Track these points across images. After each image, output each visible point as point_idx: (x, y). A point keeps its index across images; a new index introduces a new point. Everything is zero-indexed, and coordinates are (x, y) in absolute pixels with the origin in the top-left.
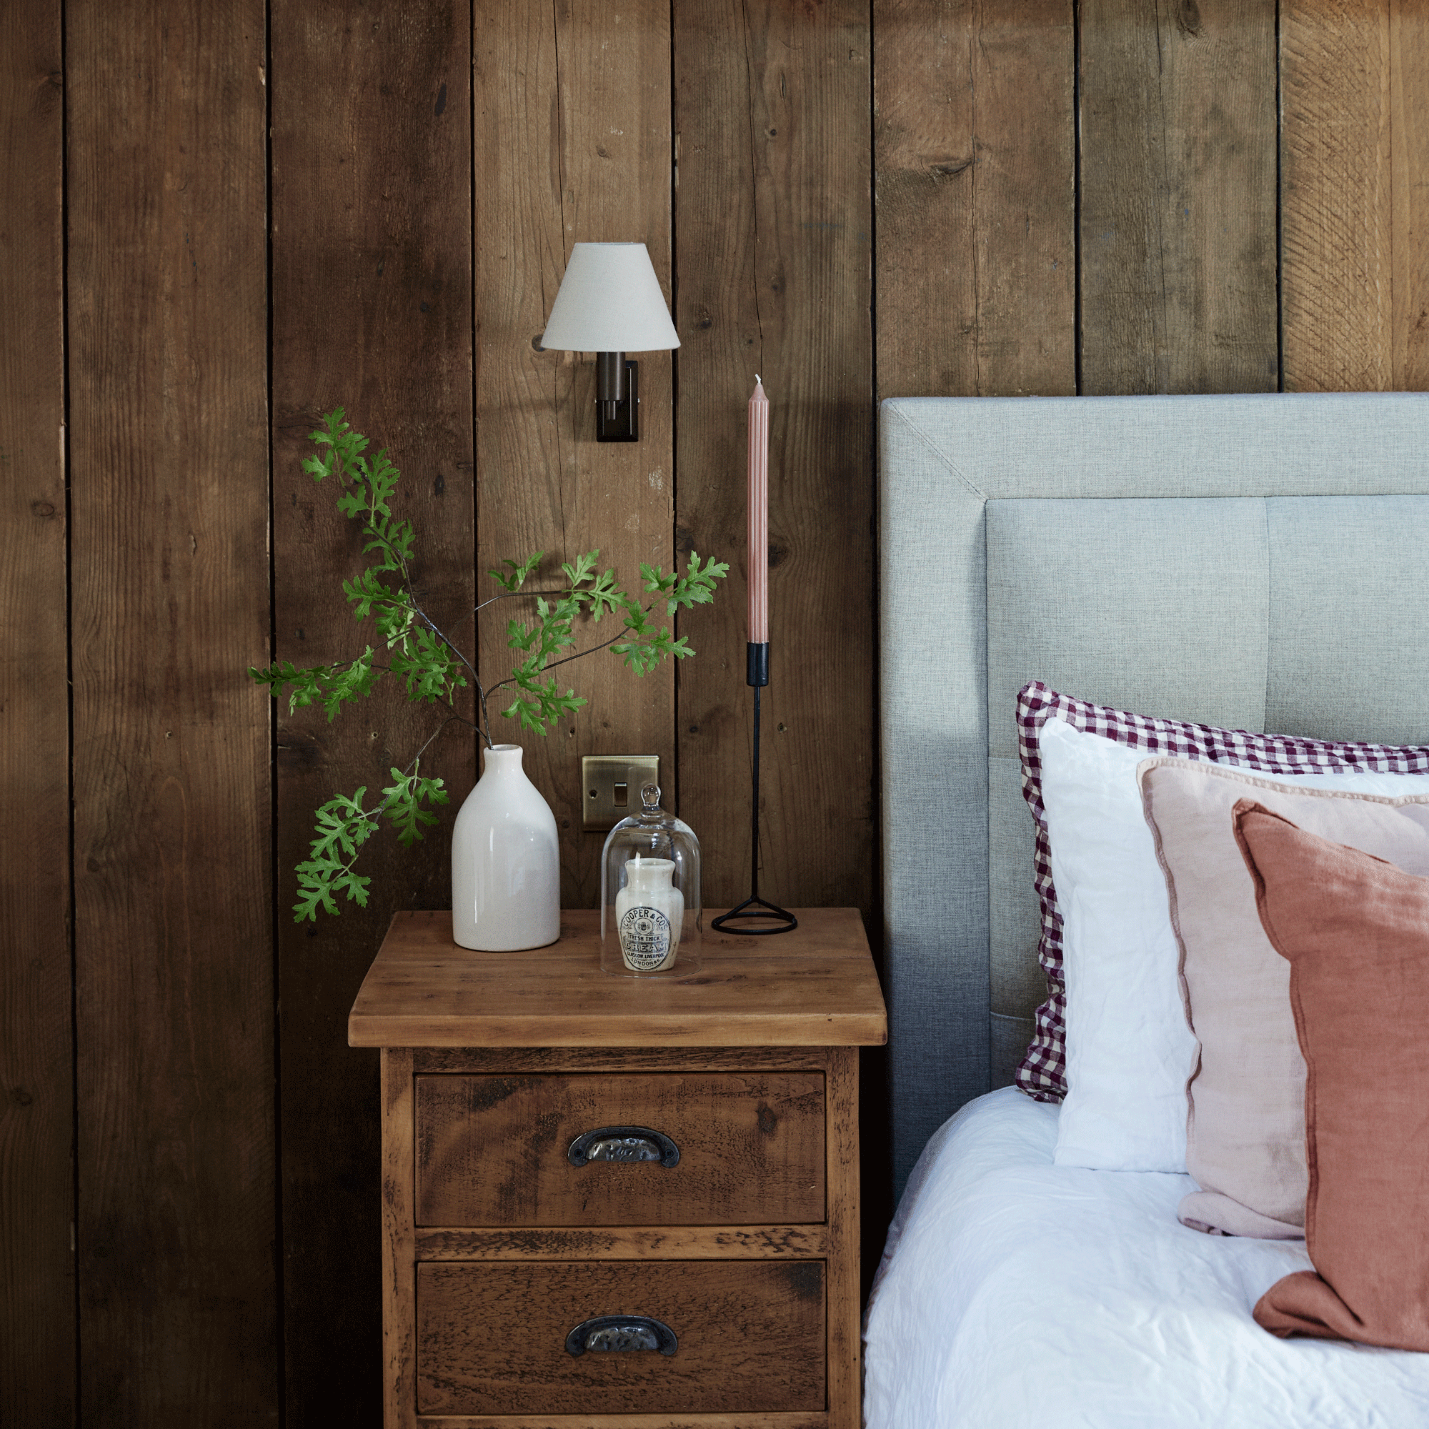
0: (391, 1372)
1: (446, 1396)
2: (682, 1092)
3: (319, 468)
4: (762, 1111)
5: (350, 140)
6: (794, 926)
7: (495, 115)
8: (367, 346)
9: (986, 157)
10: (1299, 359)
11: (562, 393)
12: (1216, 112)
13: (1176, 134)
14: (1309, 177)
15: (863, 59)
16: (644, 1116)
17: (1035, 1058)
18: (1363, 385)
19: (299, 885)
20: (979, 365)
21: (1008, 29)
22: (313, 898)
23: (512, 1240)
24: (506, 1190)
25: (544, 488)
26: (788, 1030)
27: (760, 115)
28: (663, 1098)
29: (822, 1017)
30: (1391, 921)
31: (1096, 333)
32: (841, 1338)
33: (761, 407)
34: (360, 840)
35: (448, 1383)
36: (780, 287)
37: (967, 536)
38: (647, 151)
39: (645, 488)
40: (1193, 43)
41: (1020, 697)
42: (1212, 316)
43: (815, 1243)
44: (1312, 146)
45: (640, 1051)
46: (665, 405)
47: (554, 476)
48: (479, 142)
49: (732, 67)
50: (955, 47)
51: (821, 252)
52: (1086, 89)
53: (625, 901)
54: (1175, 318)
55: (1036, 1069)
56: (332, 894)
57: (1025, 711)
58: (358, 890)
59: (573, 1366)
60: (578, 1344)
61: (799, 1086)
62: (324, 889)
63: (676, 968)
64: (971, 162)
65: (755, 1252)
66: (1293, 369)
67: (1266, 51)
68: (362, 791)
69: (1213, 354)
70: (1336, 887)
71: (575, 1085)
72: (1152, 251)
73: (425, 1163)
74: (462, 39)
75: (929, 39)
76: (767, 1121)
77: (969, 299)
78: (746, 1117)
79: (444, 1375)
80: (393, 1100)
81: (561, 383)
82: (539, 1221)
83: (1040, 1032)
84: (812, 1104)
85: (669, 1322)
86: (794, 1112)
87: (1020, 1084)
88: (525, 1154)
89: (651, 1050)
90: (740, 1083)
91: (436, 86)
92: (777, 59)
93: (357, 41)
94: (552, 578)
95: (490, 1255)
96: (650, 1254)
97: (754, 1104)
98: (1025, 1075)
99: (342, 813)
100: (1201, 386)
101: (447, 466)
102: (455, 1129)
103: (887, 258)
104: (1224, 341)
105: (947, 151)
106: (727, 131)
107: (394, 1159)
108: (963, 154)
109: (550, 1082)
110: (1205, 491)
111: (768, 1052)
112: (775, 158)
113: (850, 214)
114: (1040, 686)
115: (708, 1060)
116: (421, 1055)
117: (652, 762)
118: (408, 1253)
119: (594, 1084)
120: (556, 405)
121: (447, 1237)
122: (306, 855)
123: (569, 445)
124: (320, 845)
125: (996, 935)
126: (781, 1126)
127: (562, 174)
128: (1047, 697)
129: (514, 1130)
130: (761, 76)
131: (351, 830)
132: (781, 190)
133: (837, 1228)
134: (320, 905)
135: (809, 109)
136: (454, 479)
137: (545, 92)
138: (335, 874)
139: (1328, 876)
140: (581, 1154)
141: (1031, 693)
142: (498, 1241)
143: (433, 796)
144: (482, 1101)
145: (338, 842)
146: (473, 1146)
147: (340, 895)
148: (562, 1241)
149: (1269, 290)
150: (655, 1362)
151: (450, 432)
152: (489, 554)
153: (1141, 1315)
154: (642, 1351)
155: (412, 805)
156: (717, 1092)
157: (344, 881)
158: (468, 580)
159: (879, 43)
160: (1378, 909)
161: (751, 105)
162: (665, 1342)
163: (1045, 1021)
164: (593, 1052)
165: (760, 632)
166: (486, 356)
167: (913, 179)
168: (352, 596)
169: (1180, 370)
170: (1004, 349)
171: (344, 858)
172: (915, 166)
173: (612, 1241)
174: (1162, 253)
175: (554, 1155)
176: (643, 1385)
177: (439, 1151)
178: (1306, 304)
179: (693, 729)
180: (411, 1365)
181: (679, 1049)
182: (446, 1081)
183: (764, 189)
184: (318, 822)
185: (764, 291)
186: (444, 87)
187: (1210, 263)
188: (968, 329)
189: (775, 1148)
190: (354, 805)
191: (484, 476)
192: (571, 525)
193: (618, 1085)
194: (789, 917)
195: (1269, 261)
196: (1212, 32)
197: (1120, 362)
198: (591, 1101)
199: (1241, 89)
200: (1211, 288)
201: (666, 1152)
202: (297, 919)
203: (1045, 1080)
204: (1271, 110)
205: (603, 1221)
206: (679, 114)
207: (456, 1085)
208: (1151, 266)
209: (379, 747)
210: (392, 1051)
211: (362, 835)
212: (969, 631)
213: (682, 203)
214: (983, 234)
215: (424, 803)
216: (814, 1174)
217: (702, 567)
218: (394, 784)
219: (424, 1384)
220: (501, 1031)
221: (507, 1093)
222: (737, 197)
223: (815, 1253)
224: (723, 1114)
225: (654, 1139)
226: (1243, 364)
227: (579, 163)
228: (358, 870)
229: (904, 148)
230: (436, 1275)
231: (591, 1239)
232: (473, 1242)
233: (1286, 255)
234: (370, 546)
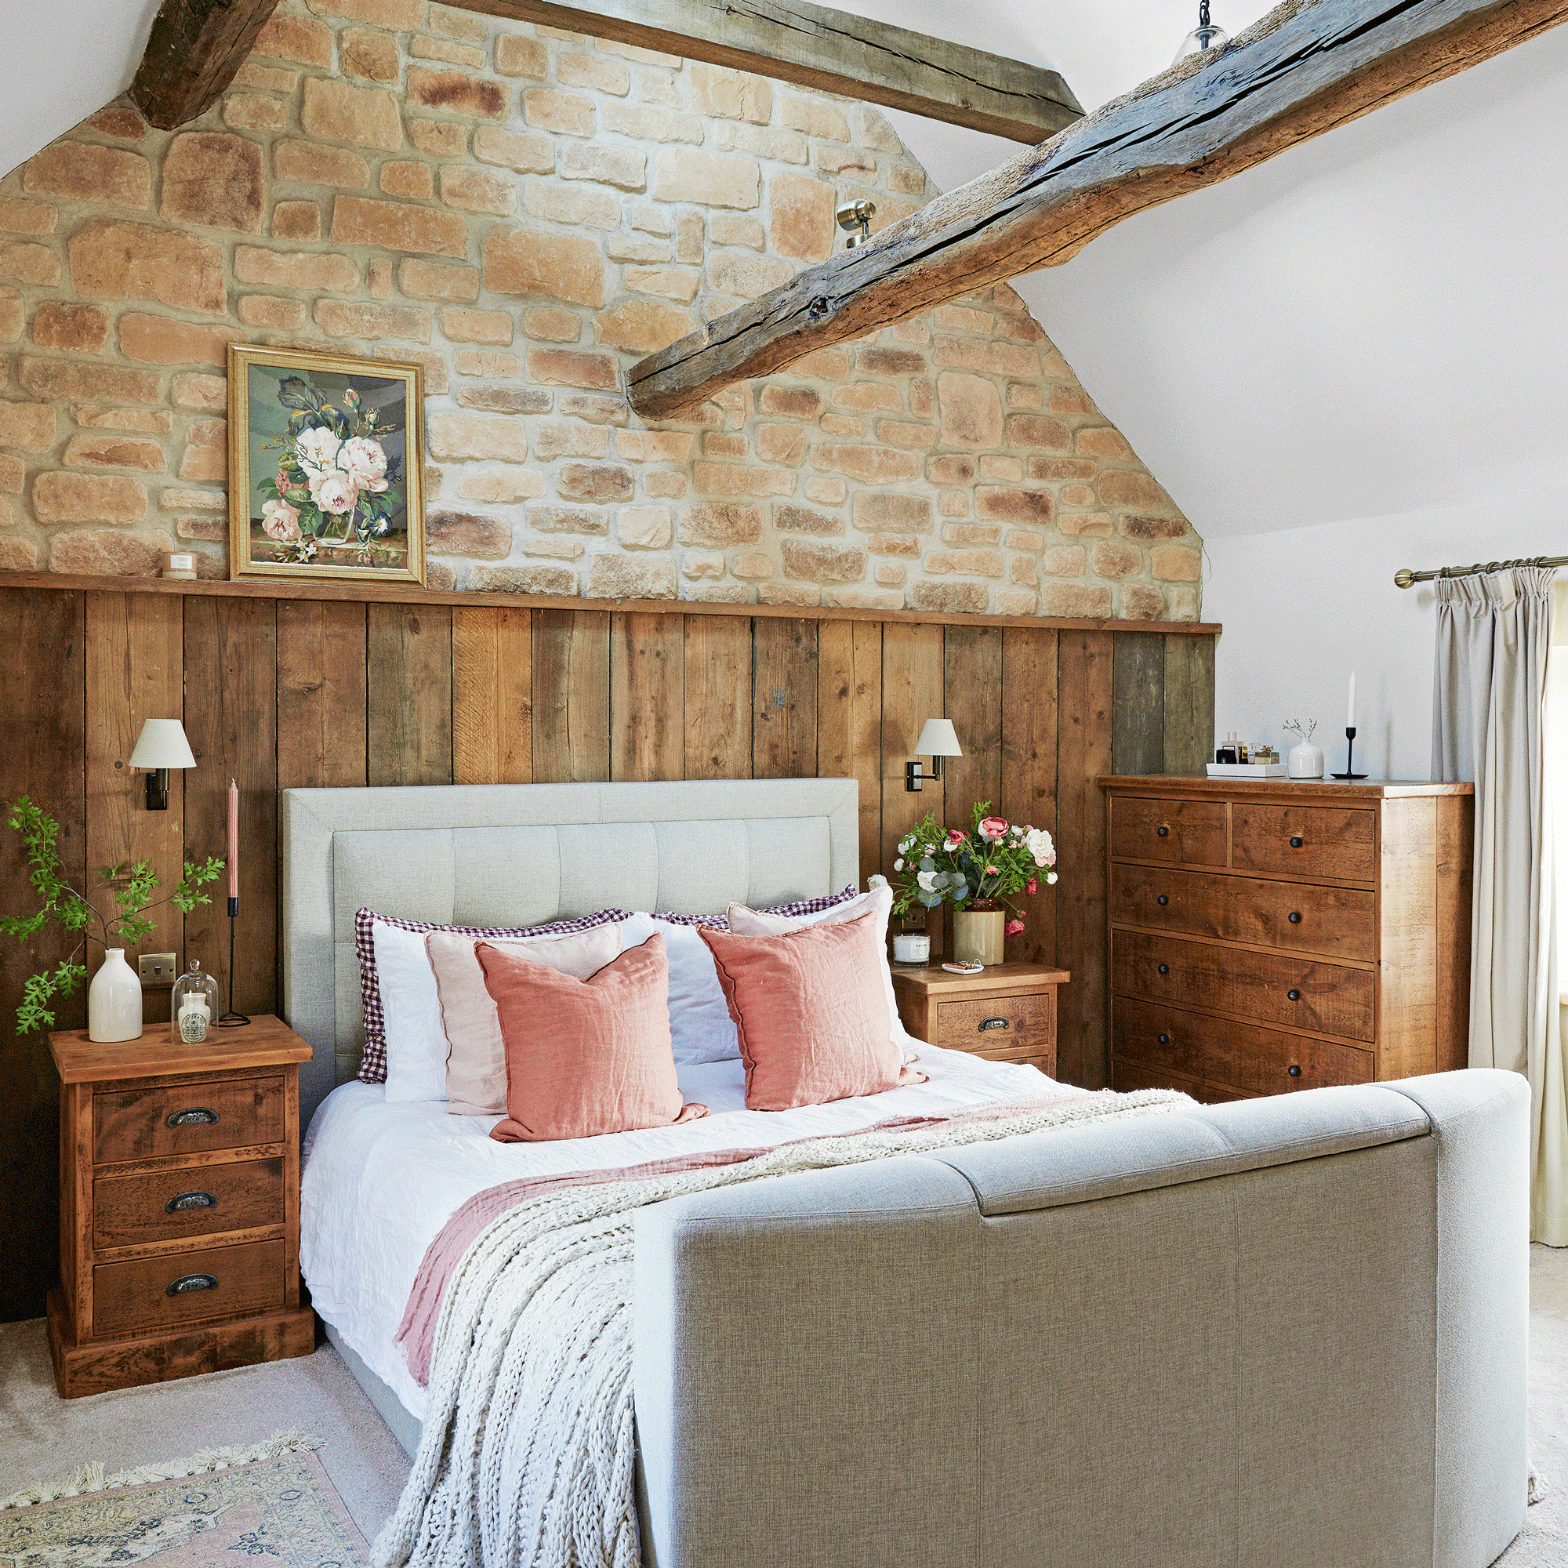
0: (81, 1232)
1: (108, 1239)
2: (220, 1091)
3: (15, 824)
4: (256, 1095)
5: (22, 669)
6: (249, 1022)
7: (97, 658)
8: (31, 766)
9: (327, 682)
10: (460, 771)
11: (129, 787)
12: (426, 666)
13: (409, 675)
14: (465, 695)
15: (273, 639)
16: (203, 1103)
17: (365, 1067)
18: (486, 782)
19: (19, 1018)
20: (324, 774)
21: (337, 628)
22: (27, 1024)
23: (140, 1165)
24: (138, 1143)
25: (120, 831)
26: (270, 1058)
27: (225, 662)
28: (211, 1094)
29: (285, 1051)
30: (539, 982)
31: (376, 760)
32: (291, 1190)
33: (234, 792)
34: (49, 995)
35: (109, 1233)
36: (234, 740)
37: (326, 848)
38: (172, 677)
39: (170, 830)
40: (416, 637)
41: (357, 914)
42: (424, 753)
43: (279, 1150)
44: (465, 682)
45: (201, 1074)
46: (179, 793)
47: (125, 827)
48: (88, 671)
49: (211, 640)
50: (314, 635)
51: (254, 724)
52: (372, 656)
53: (183, 1012)
54: (409, 753)
55: (367, 1071)
56: (36, 1020)
57: (359, 920)
58: (49, 1017)
59: (169, 1218)
60: (173, 1206)
61: (273, 1083)
62: (31, 1020)
63: (207, 1040)
64: (321, 685)
65: (253, 1157)
66: (458, 775)
67: (447, 642)
68: (46, 973)
69: (424, 769)
70: (517, 971)
71: (171, 1092)
72: (399, 725)
73: (98, 1134)
74: (79, 623)
75: (303, 632)
76: (258, 1099)
77: (319, 745)
78: (248, 1098)
79: (107, 1230)
80: (83, 1107)
81: (129, 782)
82: (154, 1154)
83: (367, 1056)
84: (278, 1090)
85: (214, 1193)
86: (270, 1094)
87: (359, 1078)
88: (147, 1126)
89: (206, 1073)
90: (246, 1084)
91: (67, 645)
92: (233, 637)
93: (26, 623)
94: (123, 873)
95: (130, 1173)
96: (205, 1164)
97: (252, 1093)
98: (362, 1074)
99: (38, 983)
100: (420, 783)
101: (71, 823)
102: (112, 1118)
103: (283, 728)
104: (429, 763)
105: (311, 680)
106: (209, 669)
107: (83, 1134)
108: (318, 682)
109: (159, 1092)
110: (427, 826)
111: (259, 1069)
112: (232, 682)
113: (266, 707)
114: (366, 909)
115: (232, 1076)
116: (97, 1086)
117: (173, 956)
118: (90, 1176)
119: (180, 1091)
120: (126, 794)
121: (109, 1167)
122: (21, 1003)
123: (132, 812)
124: (28, 999)
125: (339, 1019)
126: (265, 1101)
127: (130, 687)
128: (368, 914)
129: (141, 1115)
130: (225, 645)
131: (43, 991)
132: (235, 696)
133: (289, 1142)
134: (30, 1027)
135: (247, 660)
136: (75, 828)
137: (122, 649)
138: (36, 1011)
139: (513, 967)
140: (174, 1122)
141: (362, 913)
142: (135, 1166)
143: (80, 974)
144: (127, 1103)
145: (37, 996)
146: (121, 1125)
147: (40, 1021)
148: (164, 1162)
149: (447, 742)
150: (207, 1211)
151: (73, 807)
152: (92, 862)
153: (449, 1141)
154: (203, 1206)
155: (69, 980)
156: (235, 1089)
157: (42, 1014)
158: (82, 877)
159: (280, 633)
160: (534, 978)
161: (220, 657)
162: (212, 1201)
163: (369, 1051)
164: (178, 1076)
165: (234, 892)
166: (91, 772)
167: (297, 693)
168: (36, 883)
169: (410, 776)
170: (336, 766)
171: (40, 1003)
172: (296, 686)
173: (187, 1160)
174: (404, 725)
175: (160, 1124)
176: (201, 1222)
177: (105, 1128)
178: (463, 748)
179: (192, 940)
180: (91, 1228)
181: (219, 1071)
182: (109, 1096)
183: (227, 695)
184: (26, 988)
185: (227, 741)
186: (71, 646)
187: (424, 731)
188: (320, 758)
189: (262, 1111)
190: (43, 980)
191: (90, 828)
192: (133, 849)
193: (190, 1090)
194: (246, 1019)
195: (448, 730)
196: (424, 633)
197: (385, 773)
198: (178, 1098)
199: (437, 657)
200: (424, 741)
201: (213, 1118)
202: (18, 1034)
203: (371, 1075)
204: (449, 666)
205: (183, 1151)
206: (187, 661)
207: (113, 1098)
208: (399, 731)
209: (35, 956)
210: (82, 1084)
211: (49, 993)
212: (327, 889)
213: (188, 701)
214: (326, 717)
215: (75, 977)
216: (279, 1120)
217: (214, 862)
218: (61, 969)
219: (97, 1236)
220: (138, 1070)
221: (138, 1099)
222: (214, 699)
223: (279, 1155)
224: (239, 1098)
225: (207, 1112)
226: (437, 773)
227: (138, 682)
228: (48, 1009)
229: (291, 679)
230: (104, 1185)
231: (178, 1160)
232: (121, 1168)
233: (455, 727)
234: (33, 861)
